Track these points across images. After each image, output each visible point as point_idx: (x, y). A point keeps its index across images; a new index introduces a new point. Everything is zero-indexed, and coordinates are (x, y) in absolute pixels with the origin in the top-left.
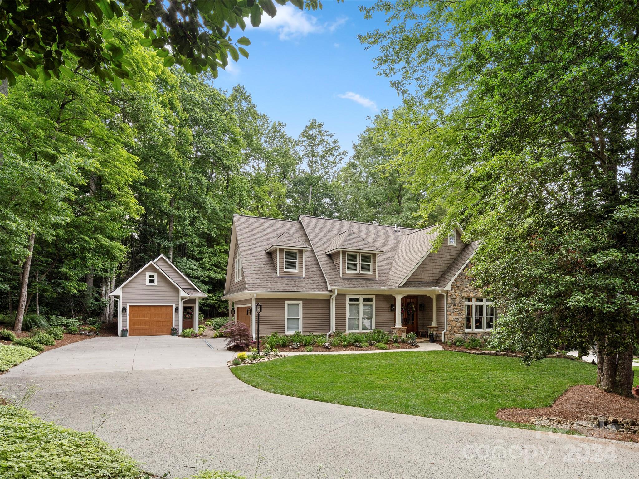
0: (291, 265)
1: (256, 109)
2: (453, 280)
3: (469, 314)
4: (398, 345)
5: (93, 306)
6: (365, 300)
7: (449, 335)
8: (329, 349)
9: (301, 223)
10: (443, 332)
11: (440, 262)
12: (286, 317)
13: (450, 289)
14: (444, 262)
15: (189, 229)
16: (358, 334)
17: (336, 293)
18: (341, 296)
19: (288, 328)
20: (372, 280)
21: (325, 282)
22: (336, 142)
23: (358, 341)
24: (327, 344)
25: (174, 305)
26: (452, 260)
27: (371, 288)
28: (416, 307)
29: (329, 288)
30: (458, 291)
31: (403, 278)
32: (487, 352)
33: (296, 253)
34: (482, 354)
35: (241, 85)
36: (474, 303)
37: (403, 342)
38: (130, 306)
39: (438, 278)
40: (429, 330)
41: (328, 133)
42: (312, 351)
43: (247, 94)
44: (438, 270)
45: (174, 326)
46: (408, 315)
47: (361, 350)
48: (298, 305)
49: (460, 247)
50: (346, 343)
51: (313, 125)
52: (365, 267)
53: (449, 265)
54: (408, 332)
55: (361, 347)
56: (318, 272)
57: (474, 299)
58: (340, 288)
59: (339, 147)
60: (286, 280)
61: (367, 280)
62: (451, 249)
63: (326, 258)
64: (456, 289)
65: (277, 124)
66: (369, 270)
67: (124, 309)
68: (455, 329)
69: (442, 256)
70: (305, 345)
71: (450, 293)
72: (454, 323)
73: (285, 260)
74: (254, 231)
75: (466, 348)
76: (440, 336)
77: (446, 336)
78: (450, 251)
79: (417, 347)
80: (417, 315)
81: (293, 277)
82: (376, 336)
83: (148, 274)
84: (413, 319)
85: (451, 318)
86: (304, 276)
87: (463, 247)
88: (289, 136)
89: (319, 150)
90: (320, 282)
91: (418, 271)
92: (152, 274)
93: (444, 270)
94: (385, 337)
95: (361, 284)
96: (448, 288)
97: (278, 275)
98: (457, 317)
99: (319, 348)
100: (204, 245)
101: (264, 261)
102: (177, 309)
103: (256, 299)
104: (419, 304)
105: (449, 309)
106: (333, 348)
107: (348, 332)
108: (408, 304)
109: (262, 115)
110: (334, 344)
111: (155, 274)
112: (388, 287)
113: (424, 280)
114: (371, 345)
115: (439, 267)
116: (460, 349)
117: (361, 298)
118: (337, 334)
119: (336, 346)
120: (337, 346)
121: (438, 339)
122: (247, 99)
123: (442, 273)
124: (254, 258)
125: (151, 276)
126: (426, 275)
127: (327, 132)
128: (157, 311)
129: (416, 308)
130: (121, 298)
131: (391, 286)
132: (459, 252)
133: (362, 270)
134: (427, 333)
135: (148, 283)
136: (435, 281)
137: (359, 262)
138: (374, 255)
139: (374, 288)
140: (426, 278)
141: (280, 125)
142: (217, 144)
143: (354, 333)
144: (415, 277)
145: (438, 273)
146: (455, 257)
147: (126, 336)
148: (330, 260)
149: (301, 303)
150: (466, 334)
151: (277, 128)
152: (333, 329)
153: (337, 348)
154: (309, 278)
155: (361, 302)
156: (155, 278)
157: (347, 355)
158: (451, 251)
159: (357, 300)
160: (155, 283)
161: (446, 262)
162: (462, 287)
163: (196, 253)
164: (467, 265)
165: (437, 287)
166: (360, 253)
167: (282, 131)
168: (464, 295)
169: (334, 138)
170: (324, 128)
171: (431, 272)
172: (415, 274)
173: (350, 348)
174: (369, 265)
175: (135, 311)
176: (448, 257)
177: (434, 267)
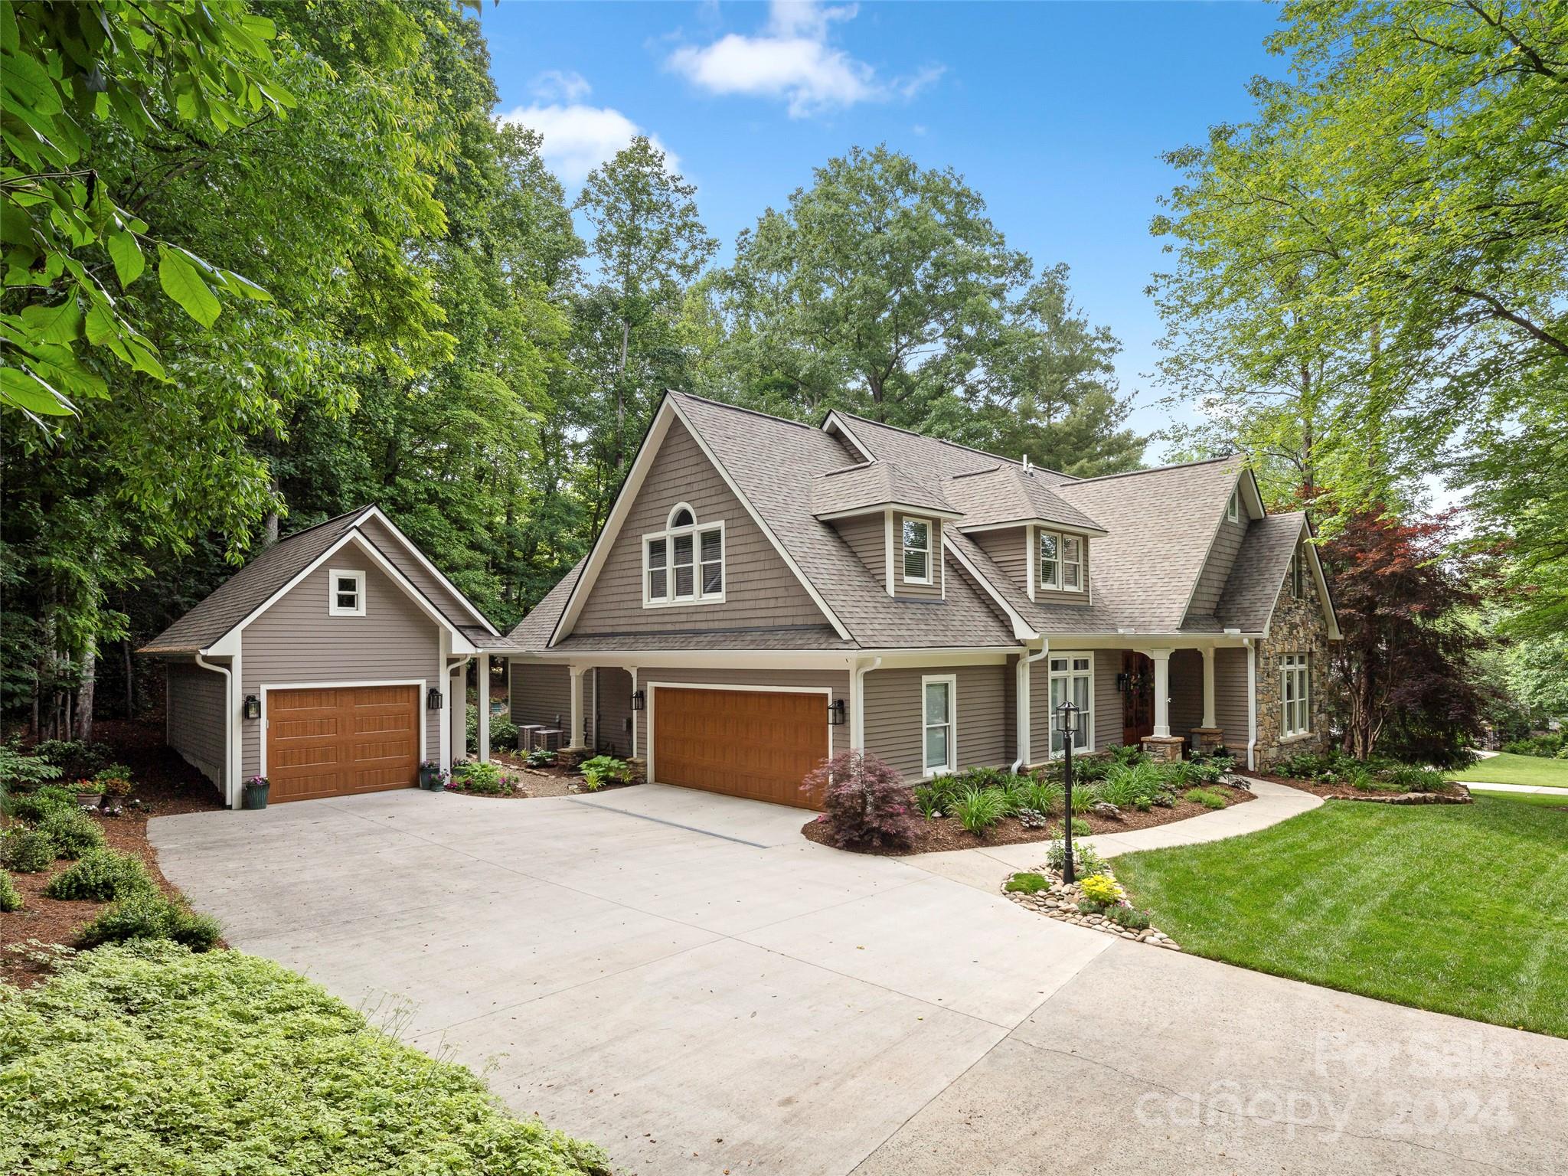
2: (1271, 612)
6: (1077, 665)
7: (1263, 753)
10: (1250, 746)
11: (1219, 562)
12: (925, 723)
13: (1268, 636)
17: (1046, 648)
19: (928, 757)
20: (1085, 609)
25: (423, 683)
26: (1232, 558)
29: (1025, 635)
30: (1271, 640)
33: (925, 526)
38: (269, 692)
39: (1217, 606)
44: (1216, 583)
45: (424, 758)
48: (947, 685)
49: (1242, 526)
50: (1147, 800)
52: (1070, 575)
53: (1229, 572)
60: (915, 610)
61: (1078, 609)
62: (1233, 531)
66: (1076, 582)
67: (250, 703)
68: (1269, 735)
69: (1220, 549)
71: (1261, 646)
72: (1267, 722)
73: (904, 547)
74: (749, 449)
77: (1257, 755)
78: (1231, 537)
81: (924, 602)
83: (335, 575)
86: (943, 597)
87: (1247, 527)
90: (982, 616)
92: (347, 574)
93: (1222, 585)
95: (1077, 622)
96: (1266, 631)
97: (892, 593)
98: (1272, 705)
101: (832, 550)
102: (433, 697)
105: (1259, 686)
111: (360, 577)
112: (1135, 628)
115: (1216, 577)
117: (1071, 660)
123: (1220, 592)
124: (806, 539)
125: (346, 584)
128: (366, 706)
130: (237, 664)
132: (1241, 540)
133: (1067, 582)
135: (334, 607)
136: (1211, 612)
137: (1061, 559)
138: (1085, 538)
145: (1215, 591)
146: (1236, 552)
149: (951, 679)
152: (1026, 751)
154: (953, 602)
155: (1070, 672)
156: (361, 592)
159: (1064, 665)
160: (361, 610)
161: (1225, 564)
162: (1275, 628)
165: (1237, 631)
166: (1064, 533)
168: (1278, 648)
171: (1207, 590)
174: (1078, 568)
175: (290, 709)
176: (1228, 551)
177: (1211, 576)
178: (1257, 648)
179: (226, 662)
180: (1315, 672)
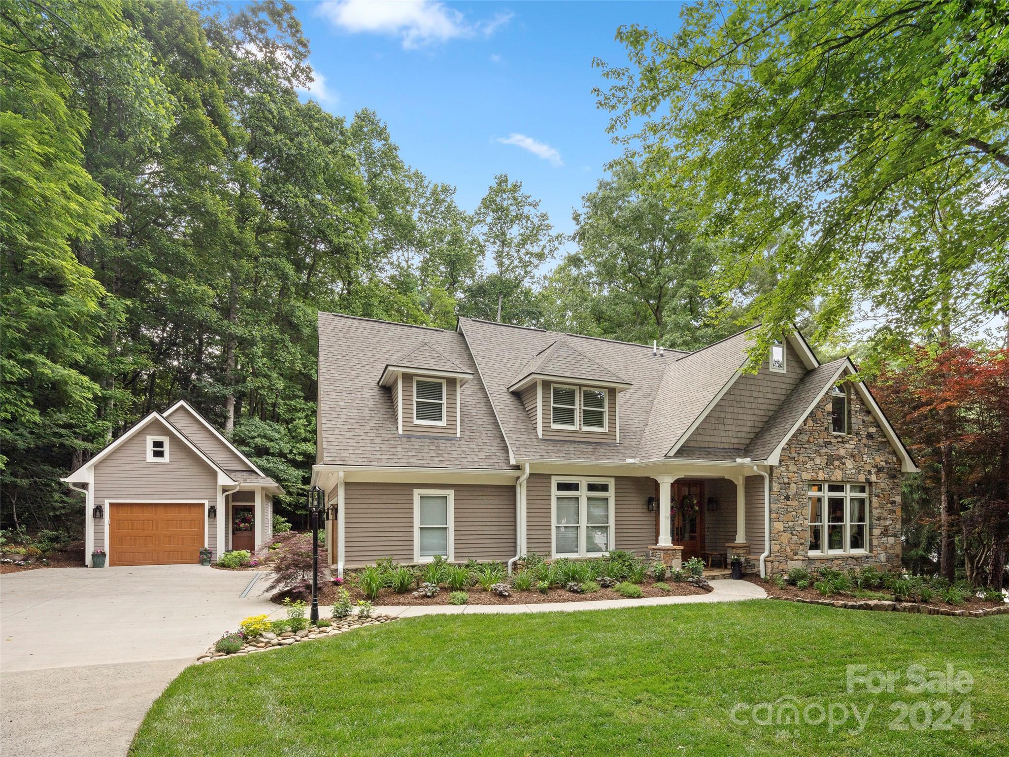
0: (430, 411)
1: (399, 153)
2: (783, 444)
3: (817, 516)
4: (665, 586)
5: (64, 507)
6: (592, 487)
7: (776, 564)
8: (505, 596)
9: (461, 334)
10: (762, 557)
11: (754, 406)
12: (417, 524)
13: (776, 463)
14: (761, 407)
15: (262, 363)
16: (575, 561)
17: (528, 471)
18: (539, 479)
19: (422, 549)
20: (608, 444)
21: (505, 449)
22: (544, 217)
23: (574, 579)
24: (501, 586)
25: (206, 503)
26: (776, 403)
27: (604, 462)
28: (700, 504)
29: (513, 462)
30: (793, 468)
31: (674, 440)
32: (872, 603)
33: (441, 384)
34: (860, 607)
35: (371, 109)
36: (826, 494)
37: (678, 578)
38: (111, 504)
39: (748, 442)
40: (729, 551)
41: (530, 200)
42: (464, 602)
43: (382, 125)
44: (749, 423)
45: (206, 546)
46: (684, 520)
47: (582, 600)
48: (445, 498)
49: (793, 375)
50: (546, 584)
51: (502, 185)
52: (593, 418)
53: (771, 414)
54: (685, 557)
55: (582, 592)
56: (490, 427)
57: (826, 487)
58: (537, 459)
59: (548, 227)
60: (416, 443)
61: (596, 444)
62: (775, 379)
63: (508, 400)
64: (789, 462)
65: (439, 189)
66: (600, 424)
67: (99, 510)
68: (788, 549)
69: (755, 394)
70: (452, 589)
71: (776, 473)
72: (785, 538)
73: (415, 398)
74: (359, 344)
75: (823, 594)
76: (754, 566)
77: (769, 565)
78: (773, 385)
79: (708, 590)
80: (702, 521)
81: (434, 438)
82: (616, 566)
83: (150, 439)
84: (693, 531)
85: (779, 526)
86: (458, 435)
87: (800, 376)
88: (461, 208)
89: (515, 232)
90: (495, 449)
91: (706, 426)
92: (159, 438)
93: (760, 425)
94: (638, 568)
95: (583, 453)
96: (773, 459)
97: (400, 431)
98: (791, 524)
99: (483, 595)
100: (298, 397)
101: (371, 404)
102: (213, 511)
103: (347, 484)
104: (707, 497)
105: (775, 507)
106: (516, 596)
107: (556, 556)
108: (684, 498)
109: (413, 170)
110: (520, 585)
111: (166, 440)
112: (643, 458)
113: (719, 445)
114: (605, 586)
115: (749, 418)
116: (808, 596)
117: (583, 483)
118: (528, 563)
119: (522, 590)
120: (525, 591)
121: (749, 571)
122: (381, 134)
123: (757, 430)
124: (351, 397)
125: (158, 444)
126: (723, 433)
127: (527, 197)
128: (172, 514)
129: (701, 507)
130: (91, 487)
131: (649, 457)
132: (792, 387)
133: (585, 424)
134: (726, 558)
135: (150, 458)
136: (742, 447)
137: (579, 406)
138: (612, 392)
139: (611, 462)
140: (724, 440)
141: (445, 190)
142: (313, 201)
143: (566, 560)
144: (699, 438)
145: (747, 429)
146: (783, 398)
147: (101, 565)
148: (516, 403)
149: (450, 494)
150: (811, 560)
151: (440, 195)
152: (522, 550)
153: (525, 594)
154: (471, 439)
155: (583, 493)
156: (166, 448)
157: (542, 615)
158: (776, 385)
159: (575, 487)
160: (166, 459)
161: (764, 407)
162: (801, 459)
163: (281, 410)
164: (812, 413)
165: (748, 460)
166: (580, 386)
167: (448, 199)
168: (806, 476)
169: (541, 209)
170: (523, 191)
171: (734, 428)
172: (700, 431)
173: (555, 594)
174: (601, 413)
175: (123, 514)
176: (768, 397)
177: (740, 417)
178: (771, 475)
179: (84, 486)
180: (874, 499)
